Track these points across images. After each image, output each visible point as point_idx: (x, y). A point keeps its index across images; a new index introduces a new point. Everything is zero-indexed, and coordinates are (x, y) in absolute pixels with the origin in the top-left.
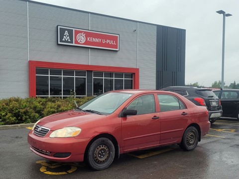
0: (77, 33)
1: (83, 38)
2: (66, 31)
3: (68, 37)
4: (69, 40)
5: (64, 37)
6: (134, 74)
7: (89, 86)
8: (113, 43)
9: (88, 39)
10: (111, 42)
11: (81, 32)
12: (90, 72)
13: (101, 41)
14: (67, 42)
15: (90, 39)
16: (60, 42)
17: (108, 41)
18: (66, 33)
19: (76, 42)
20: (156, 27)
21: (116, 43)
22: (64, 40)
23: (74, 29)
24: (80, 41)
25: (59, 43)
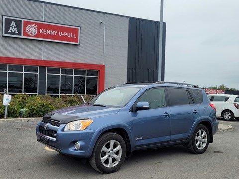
0: (26, 24)
1: (34, 30)
2: (13, 22)
3: (16, 29)
4: (17, 32)
5: (11, 28)
6: (99, 70)
7: (42, 83)
8: (73, 36)
9: (41, 31)
10: (70, 35)
11: (32, 23)
12: (43, 68)
13: (58, 33)
14: (14, 33)
15: (43, 31)
16: (5, 33)
17: (66, 34)
18: (13, 24)
19: (26, 34)
20: (128, 19)
21: (77, 36)
22: (10, 31)
23: (23, 20)
24: (31, 33)
25: (4, 35)
